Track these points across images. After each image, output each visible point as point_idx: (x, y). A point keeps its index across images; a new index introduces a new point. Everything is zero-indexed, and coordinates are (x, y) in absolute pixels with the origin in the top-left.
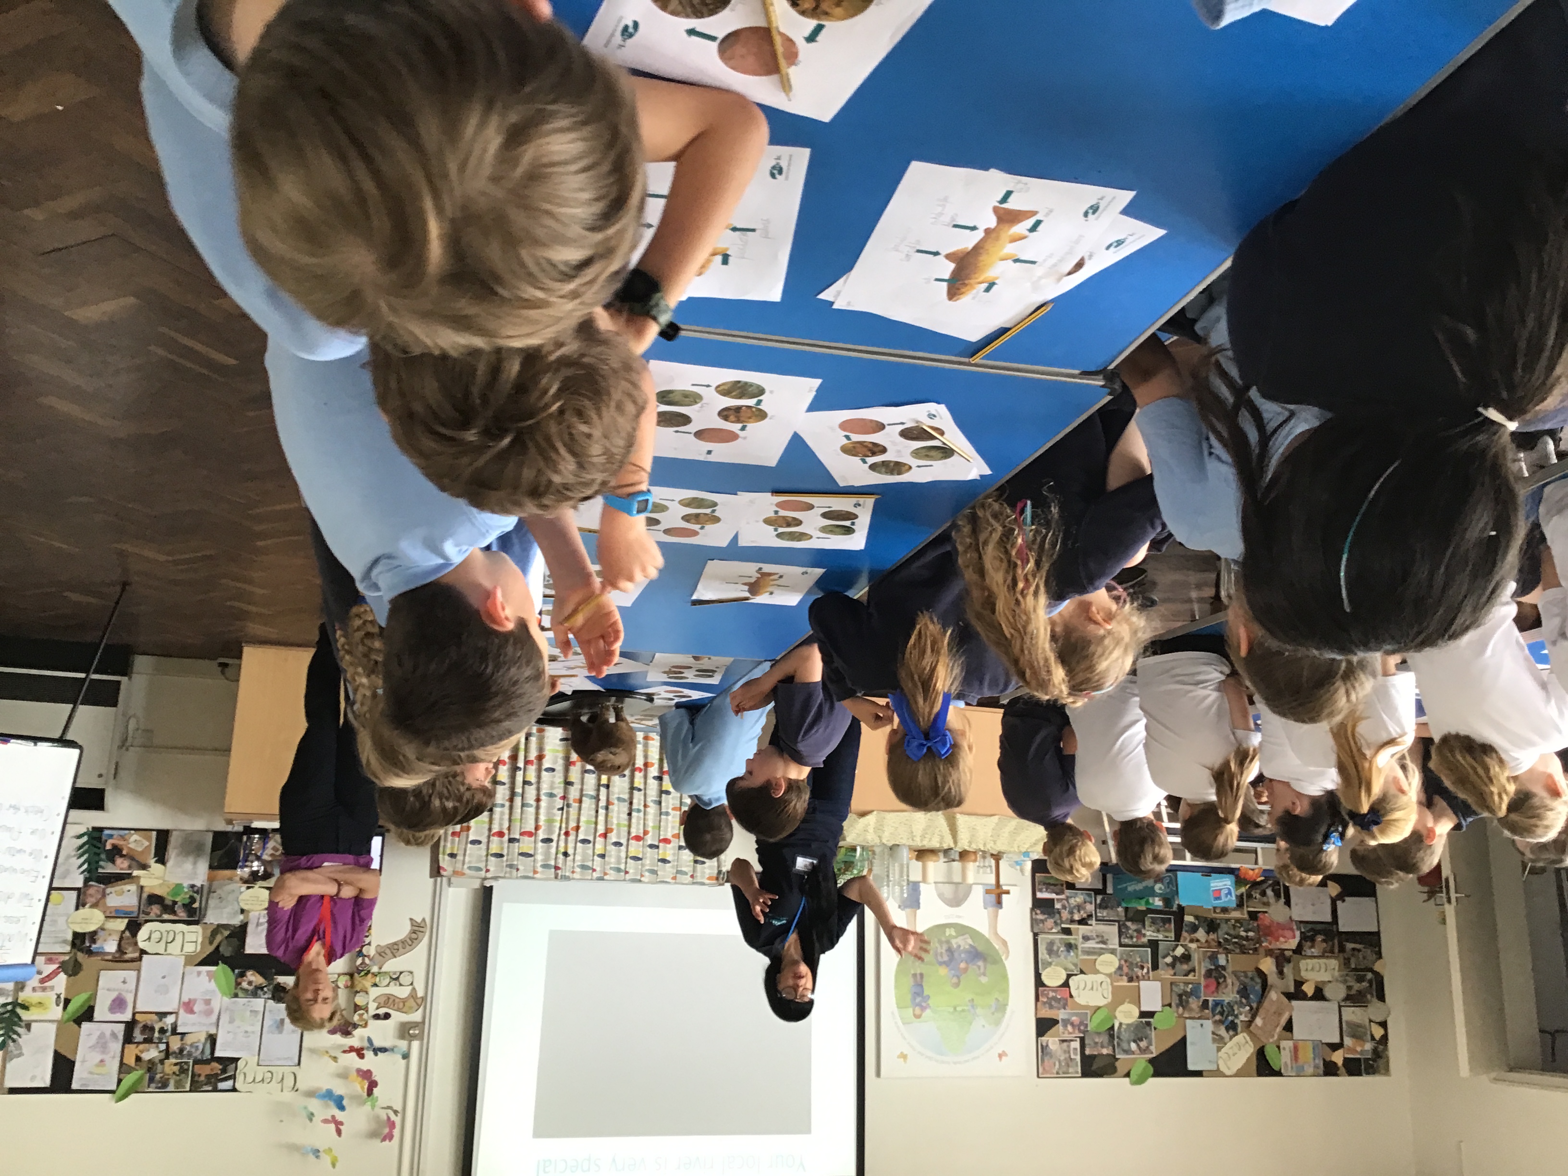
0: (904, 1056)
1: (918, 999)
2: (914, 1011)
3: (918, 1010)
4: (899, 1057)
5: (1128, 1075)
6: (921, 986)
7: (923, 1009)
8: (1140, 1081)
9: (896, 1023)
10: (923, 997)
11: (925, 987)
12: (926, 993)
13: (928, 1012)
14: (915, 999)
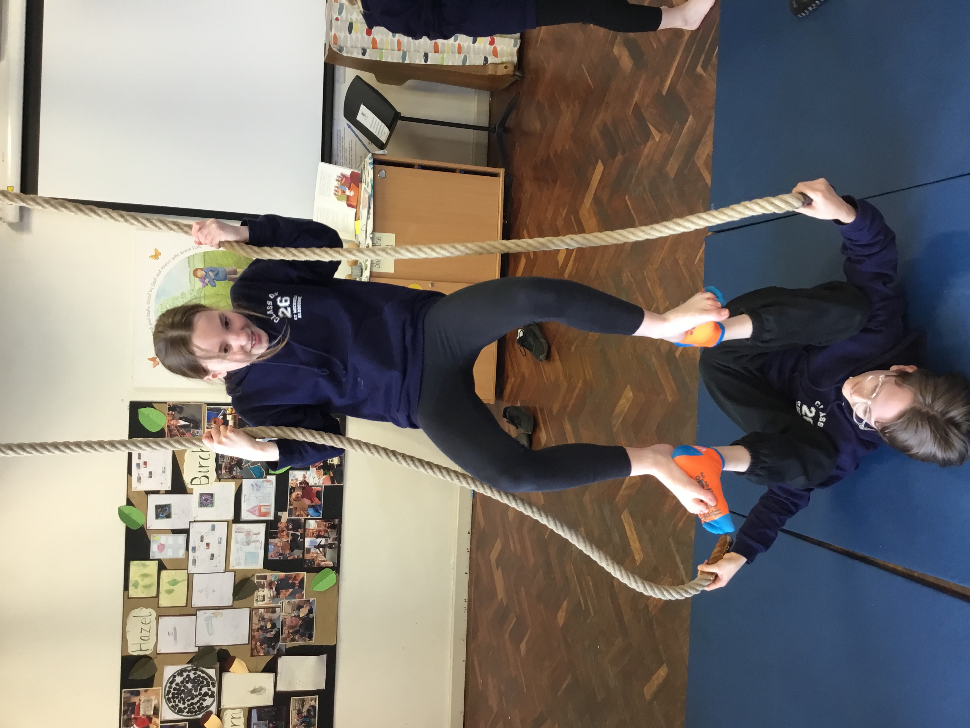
0: (156, 256)
1: (212, 275)
2: (201, 269)
3: (201, 273)
4: (156, 250)
5: (129, 502)
6: (225, 279)
7: (202, 279)
8: (122, 515)
9: (189, 250)
10: (213, 280)
11: (223, 283)
12: (217, 282)
13: (199, 284)
14: (211, 271)
